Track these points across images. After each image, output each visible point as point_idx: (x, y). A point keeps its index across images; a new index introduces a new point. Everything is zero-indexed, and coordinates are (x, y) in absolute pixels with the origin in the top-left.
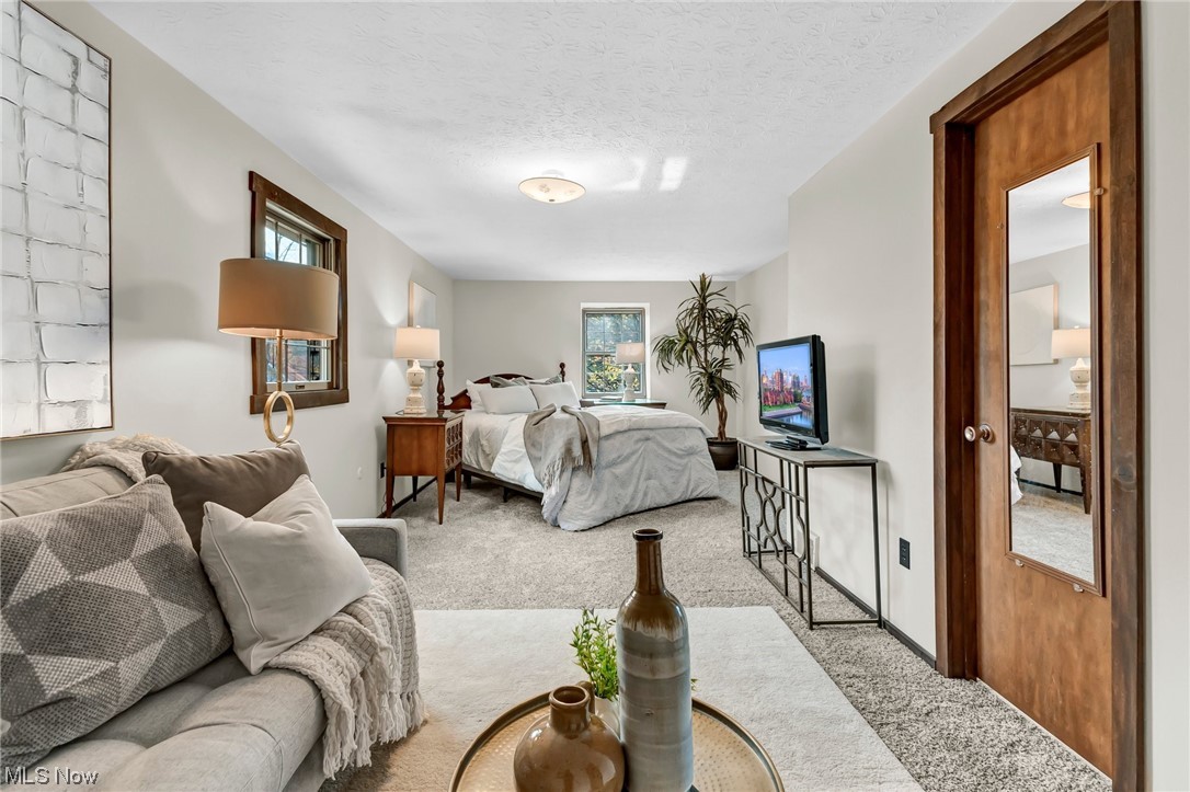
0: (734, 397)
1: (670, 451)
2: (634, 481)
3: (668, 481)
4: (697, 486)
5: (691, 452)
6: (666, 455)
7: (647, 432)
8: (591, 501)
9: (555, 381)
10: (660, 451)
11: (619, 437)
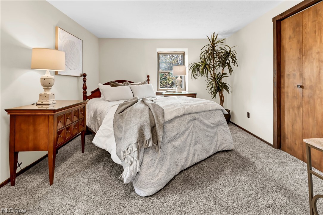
0: (228, 91)
1: (208, 126)
2: (187, 148)
3: (206, 144)
4: (222, 143)
5: (218, 124)
6: (205, 128)
7: (195, 115)
8: (157, 171)
9: (144, 83)
10: (202, 126)
11: (177, 120)
